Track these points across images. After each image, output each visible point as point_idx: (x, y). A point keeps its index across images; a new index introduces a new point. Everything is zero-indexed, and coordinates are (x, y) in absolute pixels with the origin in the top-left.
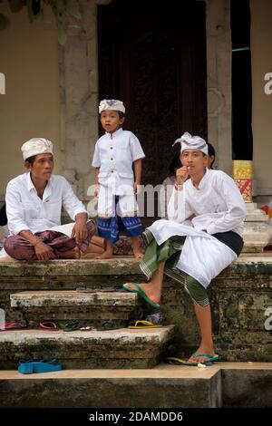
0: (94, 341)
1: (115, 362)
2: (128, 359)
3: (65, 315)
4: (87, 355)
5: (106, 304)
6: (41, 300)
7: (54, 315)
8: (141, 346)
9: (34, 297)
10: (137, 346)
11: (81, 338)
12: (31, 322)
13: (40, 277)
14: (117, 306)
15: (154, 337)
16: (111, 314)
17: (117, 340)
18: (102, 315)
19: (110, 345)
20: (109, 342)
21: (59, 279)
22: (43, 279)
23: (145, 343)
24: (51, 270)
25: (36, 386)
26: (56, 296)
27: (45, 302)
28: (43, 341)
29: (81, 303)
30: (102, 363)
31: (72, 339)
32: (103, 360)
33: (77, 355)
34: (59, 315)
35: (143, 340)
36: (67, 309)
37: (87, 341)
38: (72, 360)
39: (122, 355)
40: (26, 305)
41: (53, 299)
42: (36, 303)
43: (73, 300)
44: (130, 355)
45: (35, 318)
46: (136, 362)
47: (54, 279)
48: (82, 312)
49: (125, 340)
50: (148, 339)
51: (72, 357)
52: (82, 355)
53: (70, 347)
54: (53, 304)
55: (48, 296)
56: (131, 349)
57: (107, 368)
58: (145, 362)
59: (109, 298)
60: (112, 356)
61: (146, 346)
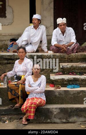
3: (77, 70)
6: (70, 66)
7: (73, 70)
9: (68, 65)
12: (66, 73)
13: (65, 58)
21: (71, 59)
22: (66, 59)
24: (69, 56)
25: (78, 92)
26: (75, 64)
27: (71, 66)
28: (74, 78)
34: (75, 70)
36: (78, 69)
40: (65, 67)
41: (74, 65)
42: (68, 66)
45: (67, 71)
47: (70, 59)
48: (82, 69)
51: (83, 83)
53: (83, 80)
54: (74, 67)
55: (72, 65)
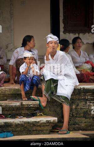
0: (28, 123)
1: (35, 132)
2: (40, 130)
3: (6, 112)
4: (23, 129)
5: (26, 106)
8: (48, 124)
10: (46, 124)
11: (23, 121)
14: (30, 107)
15: (54, 120)
16: (27, 111)
17: (39, 122)
18: (22, 111)
19: (34, 124)
20: (35, 123)
23: (50, 123)
29: (15, 106)
30: (29, 133)
31: (19, 122)
32: (30, 131)
33: (19, 129)
35: (50, 122)
36: (8, 109)
37: (25, 123)
38: (16, 131)
39: (39, 128)
41: (3, 104)
43: (12, 105)
44: (42, 128)
46: (44, 132)
48: (14, 110)
49: (42, 122)
50: (52, 121)
51: (17, 130)
52: (21, 129)
53: (17, 125)
56: (43, 126)
57: (32, 135)
58: (48, 131)
59: (27, 104)
60: (35, 129)
61: (50, 124)
